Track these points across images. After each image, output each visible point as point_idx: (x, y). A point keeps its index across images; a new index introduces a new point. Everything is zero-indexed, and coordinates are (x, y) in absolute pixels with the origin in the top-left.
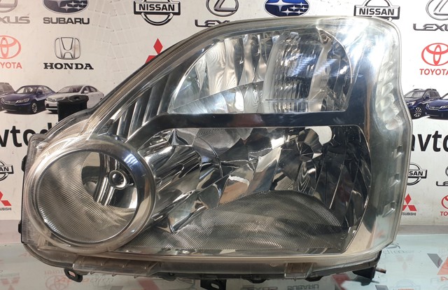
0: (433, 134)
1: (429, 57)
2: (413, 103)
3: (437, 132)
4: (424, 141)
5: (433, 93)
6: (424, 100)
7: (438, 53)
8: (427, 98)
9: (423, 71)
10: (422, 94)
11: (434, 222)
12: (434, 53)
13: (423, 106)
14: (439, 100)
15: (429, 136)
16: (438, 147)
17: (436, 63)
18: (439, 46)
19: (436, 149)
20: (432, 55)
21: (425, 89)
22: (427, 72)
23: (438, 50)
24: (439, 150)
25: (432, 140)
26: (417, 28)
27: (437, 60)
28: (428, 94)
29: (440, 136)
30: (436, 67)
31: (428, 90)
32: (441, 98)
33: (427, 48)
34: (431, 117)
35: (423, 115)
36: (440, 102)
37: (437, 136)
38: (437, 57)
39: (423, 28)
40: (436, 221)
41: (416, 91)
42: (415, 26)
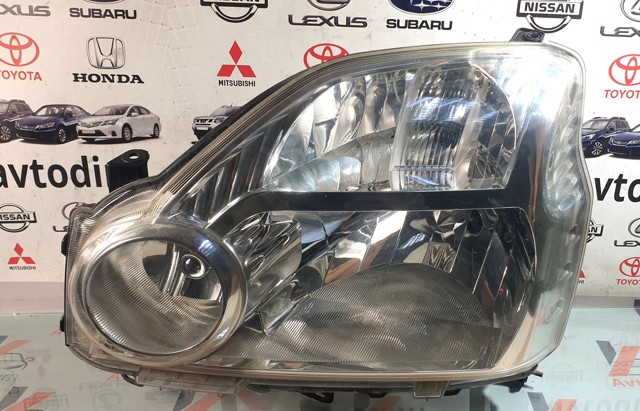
0: (616, 178)
1: (619, 74)
2: (592, 136)
3: (621, 176)
4: (602, 188)
5: (620, 123)
6: (607, 132)
7: (631, 68)
8: (612, 130)
9: (609, 93)
10: (605, 124)
11: (607, 292)
12: (627, 68)
13: (604, 141)
14: (628, 133)
15: (610, 181)
16: (621, 195)
17: (629, 82)
18: (634, 59)
19: (618, 198)
20: (624, 71)
21: (609, 117)
22: (614, 94)
23: (633, 64)
24: (622, 199)
25: (613, 186)
26: (605, 32)
27: (629, 77)
28: (613, 124)
29: (625, 181)
30: (628, 88)
31: (613, 118)
32: (630, 131)
33: (618, 61)
34: (615, 156)
35: (604, 152)
36: (628, 136)
37: (621, 181)
38: (630, 73)
39: (613, 33)
40: (610, 290)
41: (597, 120)
42: (602, 29)
